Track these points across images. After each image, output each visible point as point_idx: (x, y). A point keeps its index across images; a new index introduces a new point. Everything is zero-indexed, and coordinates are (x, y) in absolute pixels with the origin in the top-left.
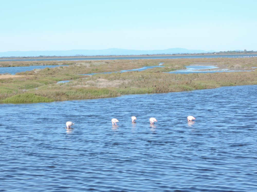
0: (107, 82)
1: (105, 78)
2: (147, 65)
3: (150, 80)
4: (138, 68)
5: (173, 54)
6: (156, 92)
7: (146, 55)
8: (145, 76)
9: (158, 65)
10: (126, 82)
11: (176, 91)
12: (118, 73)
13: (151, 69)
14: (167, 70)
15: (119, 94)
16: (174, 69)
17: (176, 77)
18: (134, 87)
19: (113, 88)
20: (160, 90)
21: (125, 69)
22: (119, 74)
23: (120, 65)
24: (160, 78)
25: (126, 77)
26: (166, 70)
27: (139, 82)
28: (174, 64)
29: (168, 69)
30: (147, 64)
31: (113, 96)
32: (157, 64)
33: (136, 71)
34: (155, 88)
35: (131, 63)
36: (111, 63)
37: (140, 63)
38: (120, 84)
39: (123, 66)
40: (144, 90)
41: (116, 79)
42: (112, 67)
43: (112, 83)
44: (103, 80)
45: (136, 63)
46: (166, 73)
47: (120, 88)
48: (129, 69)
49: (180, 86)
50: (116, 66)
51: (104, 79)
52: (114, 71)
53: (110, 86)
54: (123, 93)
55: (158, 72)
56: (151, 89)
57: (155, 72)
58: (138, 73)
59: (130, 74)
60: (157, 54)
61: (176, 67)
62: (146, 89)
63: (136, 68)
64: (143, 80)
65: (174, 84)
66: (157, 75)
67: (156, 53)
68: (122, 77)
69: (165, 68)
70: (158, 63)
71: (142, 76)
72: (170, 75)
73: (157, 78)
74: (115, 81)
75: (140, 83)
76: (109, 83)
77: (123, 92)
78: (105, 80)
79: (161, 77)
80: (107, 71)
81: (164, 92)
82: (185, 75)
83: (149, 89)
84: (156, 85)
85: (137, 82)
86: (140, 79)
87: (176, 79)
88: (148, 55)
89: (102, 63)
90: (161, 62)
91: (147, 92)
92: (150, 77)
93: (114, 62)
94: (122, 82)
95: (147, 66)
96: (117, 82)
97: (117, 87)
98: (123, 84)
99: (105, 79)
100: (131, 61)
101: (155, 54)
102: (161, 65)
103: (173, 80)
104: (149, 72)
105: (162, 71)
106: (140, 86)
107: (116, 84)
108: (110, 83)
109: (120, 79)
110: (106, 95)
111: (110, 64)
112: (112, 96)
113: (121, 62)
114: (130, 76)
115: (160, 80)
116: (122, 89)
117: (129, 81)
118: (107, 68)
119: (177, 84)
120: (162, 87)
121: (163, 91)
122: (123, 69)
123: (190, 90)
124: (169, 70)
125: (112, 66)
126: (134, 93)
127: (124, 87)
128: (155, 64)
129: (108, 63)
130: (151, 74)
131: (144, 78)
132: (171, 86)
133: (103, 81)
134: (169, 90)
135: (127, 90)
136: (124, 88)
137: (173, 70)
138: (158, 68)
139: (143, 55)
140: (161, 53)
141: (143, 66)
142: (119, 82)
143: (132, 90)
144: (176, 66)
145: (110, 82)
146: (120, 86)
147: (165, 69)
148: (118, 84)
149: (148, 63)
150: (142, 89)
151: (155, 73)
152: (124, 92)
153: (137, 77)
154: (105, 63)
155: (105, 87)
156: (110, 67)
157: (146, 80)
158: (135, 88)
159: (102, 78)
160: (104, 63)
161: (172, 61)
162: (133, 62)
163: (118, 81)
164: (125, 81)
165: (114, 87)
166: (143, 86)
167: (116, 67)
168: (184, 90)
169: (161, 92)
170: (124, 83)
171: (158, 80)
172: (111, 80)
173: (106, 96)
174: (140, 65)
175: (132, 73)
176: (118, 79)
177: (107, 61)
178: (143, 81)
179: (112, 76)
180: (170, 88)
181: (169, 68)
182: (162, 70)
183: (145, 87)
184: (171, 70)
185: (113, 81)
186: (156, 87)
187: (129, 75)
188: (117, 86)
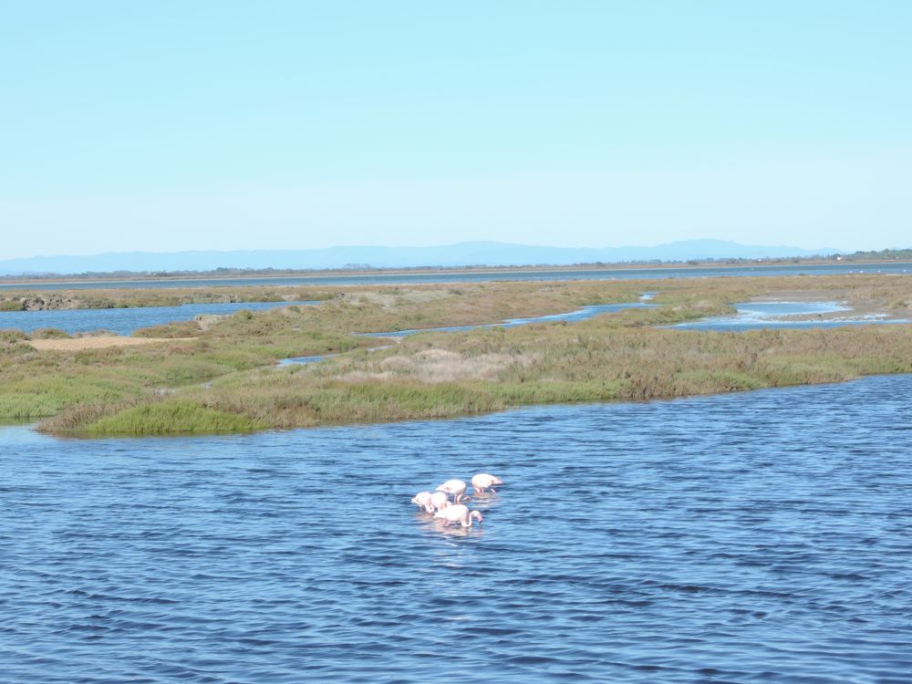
0: (455, 359)
1: (450, 347)
2: (596, 301)
3: (608, 355)
4: (565, 310)
5: (691, 259)
6: (632, 398)
7: (593, 265)
8: (591, 338)
9: (638, 301)
10: (525, 360)
11: (702, 392)
12: (495, 329)
13: (614, 316)
14: (667, 319)
15: (499, 404)
16: (693, 314)
17: (699, 343)
18: (552, 380)
19: (476, 381)
20: (644, 391)
21: (520, 313)
22: (498, 334)
23: (503, 302)
24: (644, 346)
25: (523, 343)
26: (667, 317)
27: (571, 359)
28: (694, 295)
29: (673, 313)
30: (597, 297)
31: (479, 410)
32: (633, 296)
33: (559, 323)
34: (626, 381)
35: (539, 292)
36: (471, 292)
37: (574, 293)
38: (502, 367)
39: (514, 306)
40: (588, 389)
41: (489, 349)
42: (474, 307)
43: (475, 363)
44: (444, 353)
45: (557, 294)
46: (667, 330)
47: (503, 381)
48: (535, 313)
49: (716, 374)
50: (489, 305)
51: (445, 349)
52: (481, 322)
53: (466, 374)
54: (512, 400)
55: (638, 324)
56: (613, 386)
57: (626, 326)
58: (566, 329)
59: (538, 332)
60: (633, 262)
61: (702, 309)
62: (595, 386)
63: (557, 312)
64: (583, 355)
65: (695, 367)
66: (632, 334)
67: (628, 258)
68: (510, 343)
69: (662, 310)
70: (636, 294)
71: (580, 339)
72: (678, 336)
73: (633, 346)
74: (484, 356)
75: (574, 365)
76: (463, 367)
77: (513, 397)
78: (450, 353)
79: (647, 343)
80: (455, 324)
81: (660, 396)
82: (734, 333)
83: (604, 384)
84: (630, 369)
85: (562, 359)
86: (575, 349)
87: (700, 350)
88: (600, 264)
89: (439, 292)
90: (648, 289)
91: (600, 397)
92: (607, 341)
93: (480, 291)
94: (511, 360)
95: (596, 304)
96: (492, 363)
97: (491, 380)
98: (512, 368)
99: (449, 350)
100: (540, 287)
101: (625, 261)
102: (647, 302)
103: (690, 355)
104: (607, 326)
105: (651, 323)
106: (573, 376)
107: (487, 368)
108: (468, 365)
109: (502, 349)
110: (454, 409)
111: (465, 296)
112: (473, 411)
113: (504, 288)
114: (536, 340)
115: (646, 354)
116: (511, 387)
117: (535, 356)
118: (457, 313)
119: (706, 367)
120: (652, 379)
121: (656, 393)
122: (512, 316)
123: (751, 388)
124: (675, 319)
125: (473, 304)
126: (551, 402)
127: (518, 380)
128: (624, 297)
129: (457, 293)
130: (614, 330)
131: (589, 346)
132: (684, 375)
133: (442, 358)
134: (677, 390)
135: (526, 388)
136: (518, 384)
137: (689, 318)
138: (636, 310)
139: (582, 264)
140: (648, 257)
141: (584, 305)
142: (500, 362)
143: (544, 388)
144: (702, 303)
145: (467, 361)
146: (502, 376)
147: (662, 313)
148: (495, 367)
149: (600, 295)
150: (581, 387)
151: (627, 329)
152: (516, 395)
153: (561, 344)
154: (450, 293)
155: (450, 379)
156: (468, 307)
157: (594, 353)
158: (555, 384)
159: (439, 347)
160: (444, 294)
161: (686, 286)
162: (546, 289)
163: (496, 357)
164: (519, 357)
165: (482, 378)
166: (584, 375)
167: (486, 307)
168: (729, 388)
169: (647, 395)
170: (516, 362)
171: (637, 352)
172: (469, 352)
173: (452, 412)
174: (574, 299)
175: (543, 328)
176: (497, 351)
177: (455, 288)
178: (585, 358)
179: (473, 340)
180: (680, 382)
181: (674, 309)
182: (650, 318)
183: (590, 377)
184: (683, 318)
185: (478, 358)
186: (630, 379)
187: (535, 335)
188: (491, 376)
